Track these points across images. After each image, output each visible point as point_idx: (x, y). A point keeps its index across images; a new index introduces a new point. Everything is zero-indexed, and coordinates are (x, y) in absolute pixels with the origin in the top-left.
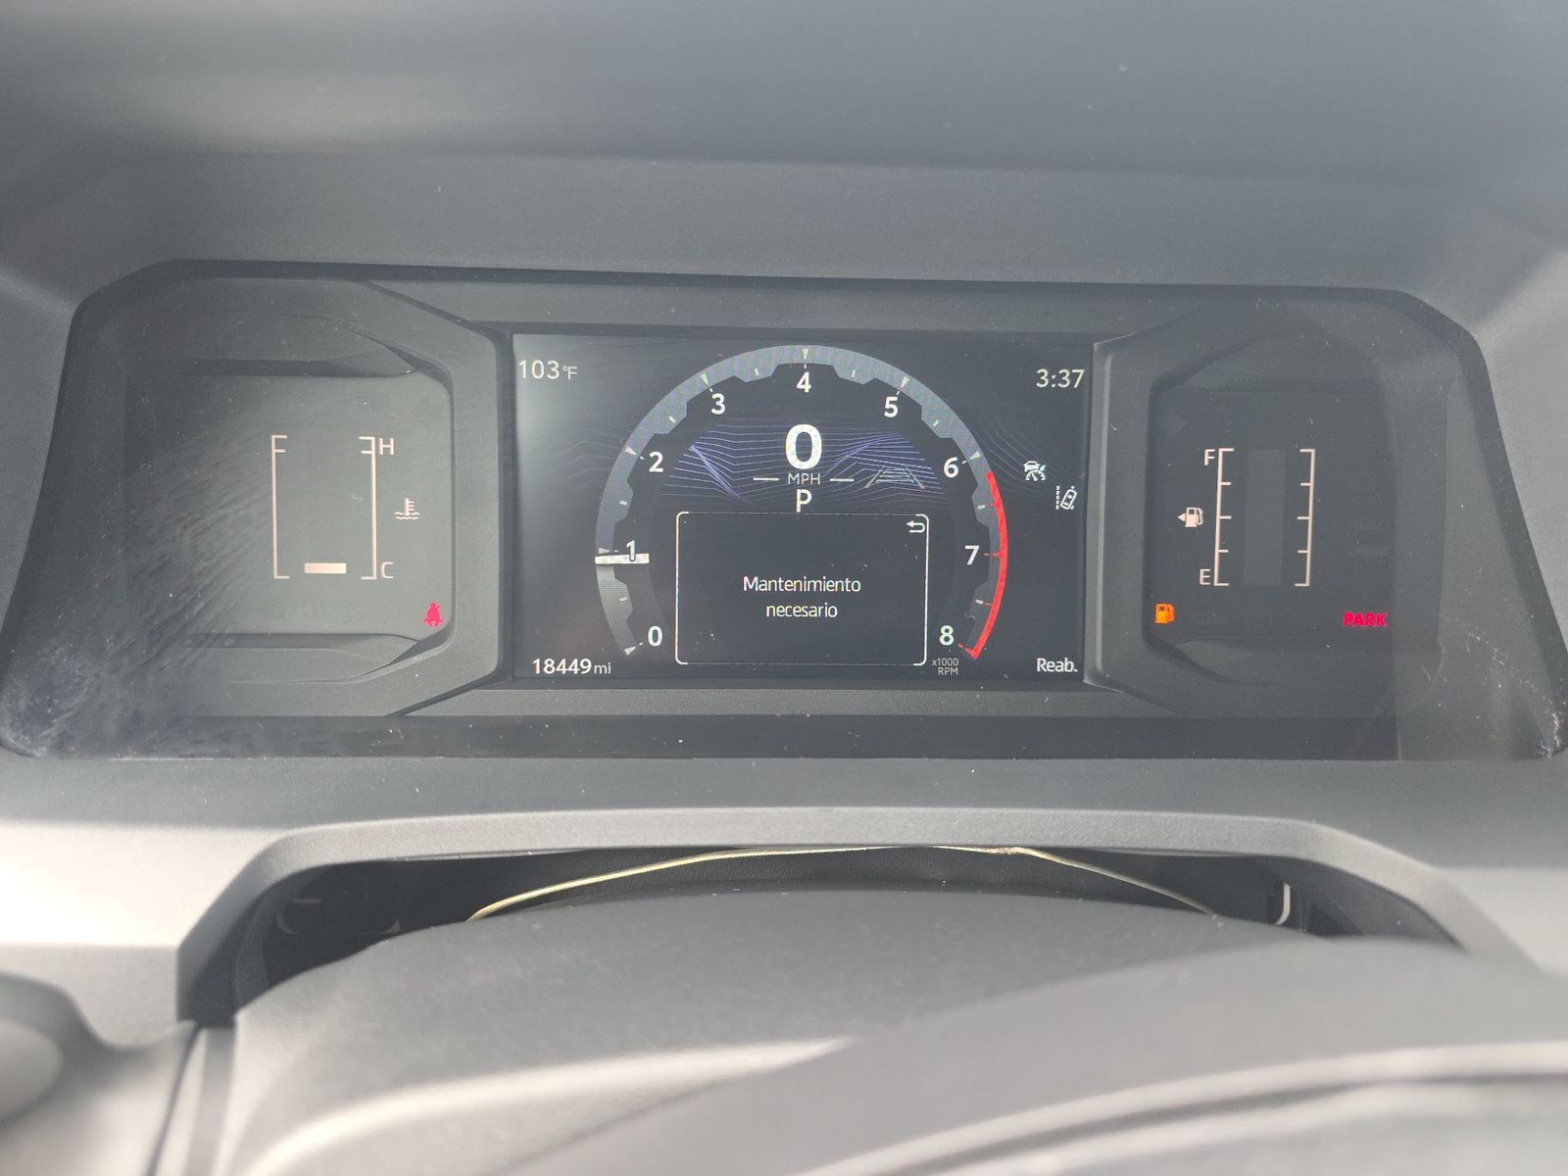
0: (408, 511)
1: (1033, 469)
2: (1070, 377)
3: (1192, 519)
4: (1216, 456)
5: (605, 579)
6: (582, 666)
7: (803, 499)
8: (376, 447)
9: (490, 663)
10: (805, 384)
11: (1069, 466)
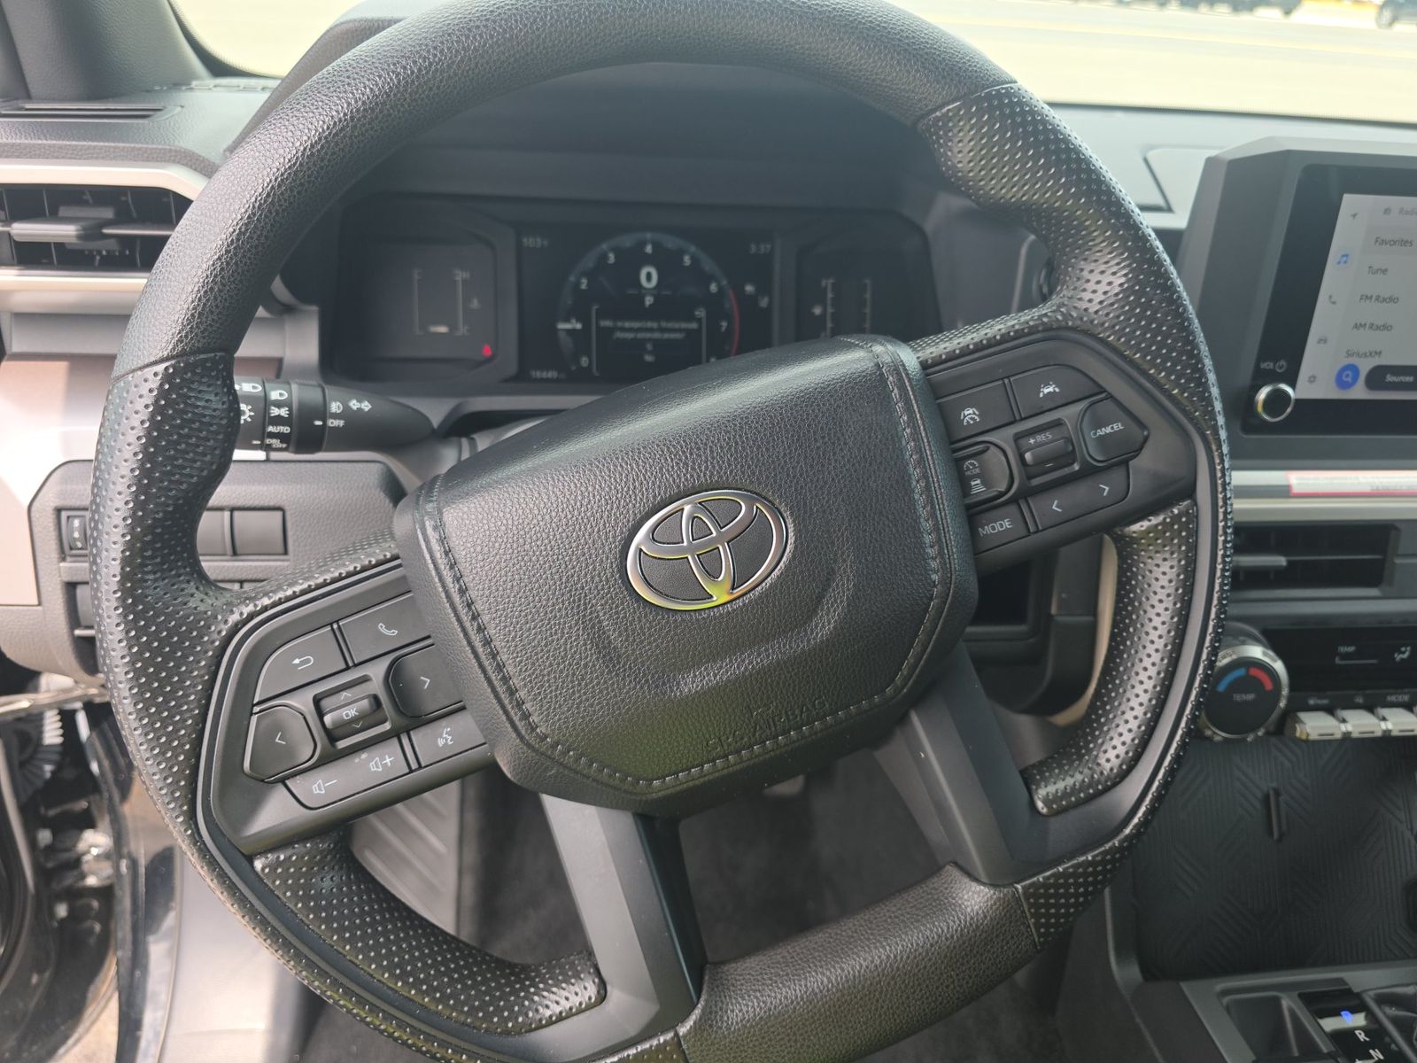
0: (475, 304)
1: (749, 288)
2: (764, 248)
3: (817, 311)
4: (828, 283)
5: (562, 336)
6: (552, 374)
7: (649, 300)
8: (460, 276)
9: (512, 368)
10: (649, 249)
11: (765, 287)
